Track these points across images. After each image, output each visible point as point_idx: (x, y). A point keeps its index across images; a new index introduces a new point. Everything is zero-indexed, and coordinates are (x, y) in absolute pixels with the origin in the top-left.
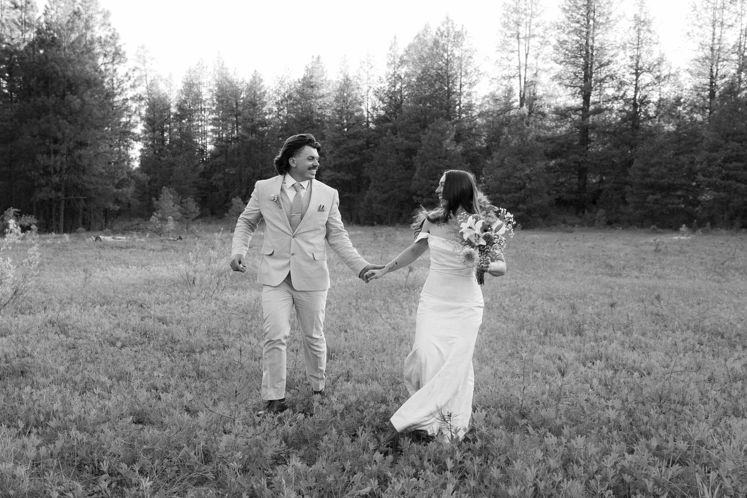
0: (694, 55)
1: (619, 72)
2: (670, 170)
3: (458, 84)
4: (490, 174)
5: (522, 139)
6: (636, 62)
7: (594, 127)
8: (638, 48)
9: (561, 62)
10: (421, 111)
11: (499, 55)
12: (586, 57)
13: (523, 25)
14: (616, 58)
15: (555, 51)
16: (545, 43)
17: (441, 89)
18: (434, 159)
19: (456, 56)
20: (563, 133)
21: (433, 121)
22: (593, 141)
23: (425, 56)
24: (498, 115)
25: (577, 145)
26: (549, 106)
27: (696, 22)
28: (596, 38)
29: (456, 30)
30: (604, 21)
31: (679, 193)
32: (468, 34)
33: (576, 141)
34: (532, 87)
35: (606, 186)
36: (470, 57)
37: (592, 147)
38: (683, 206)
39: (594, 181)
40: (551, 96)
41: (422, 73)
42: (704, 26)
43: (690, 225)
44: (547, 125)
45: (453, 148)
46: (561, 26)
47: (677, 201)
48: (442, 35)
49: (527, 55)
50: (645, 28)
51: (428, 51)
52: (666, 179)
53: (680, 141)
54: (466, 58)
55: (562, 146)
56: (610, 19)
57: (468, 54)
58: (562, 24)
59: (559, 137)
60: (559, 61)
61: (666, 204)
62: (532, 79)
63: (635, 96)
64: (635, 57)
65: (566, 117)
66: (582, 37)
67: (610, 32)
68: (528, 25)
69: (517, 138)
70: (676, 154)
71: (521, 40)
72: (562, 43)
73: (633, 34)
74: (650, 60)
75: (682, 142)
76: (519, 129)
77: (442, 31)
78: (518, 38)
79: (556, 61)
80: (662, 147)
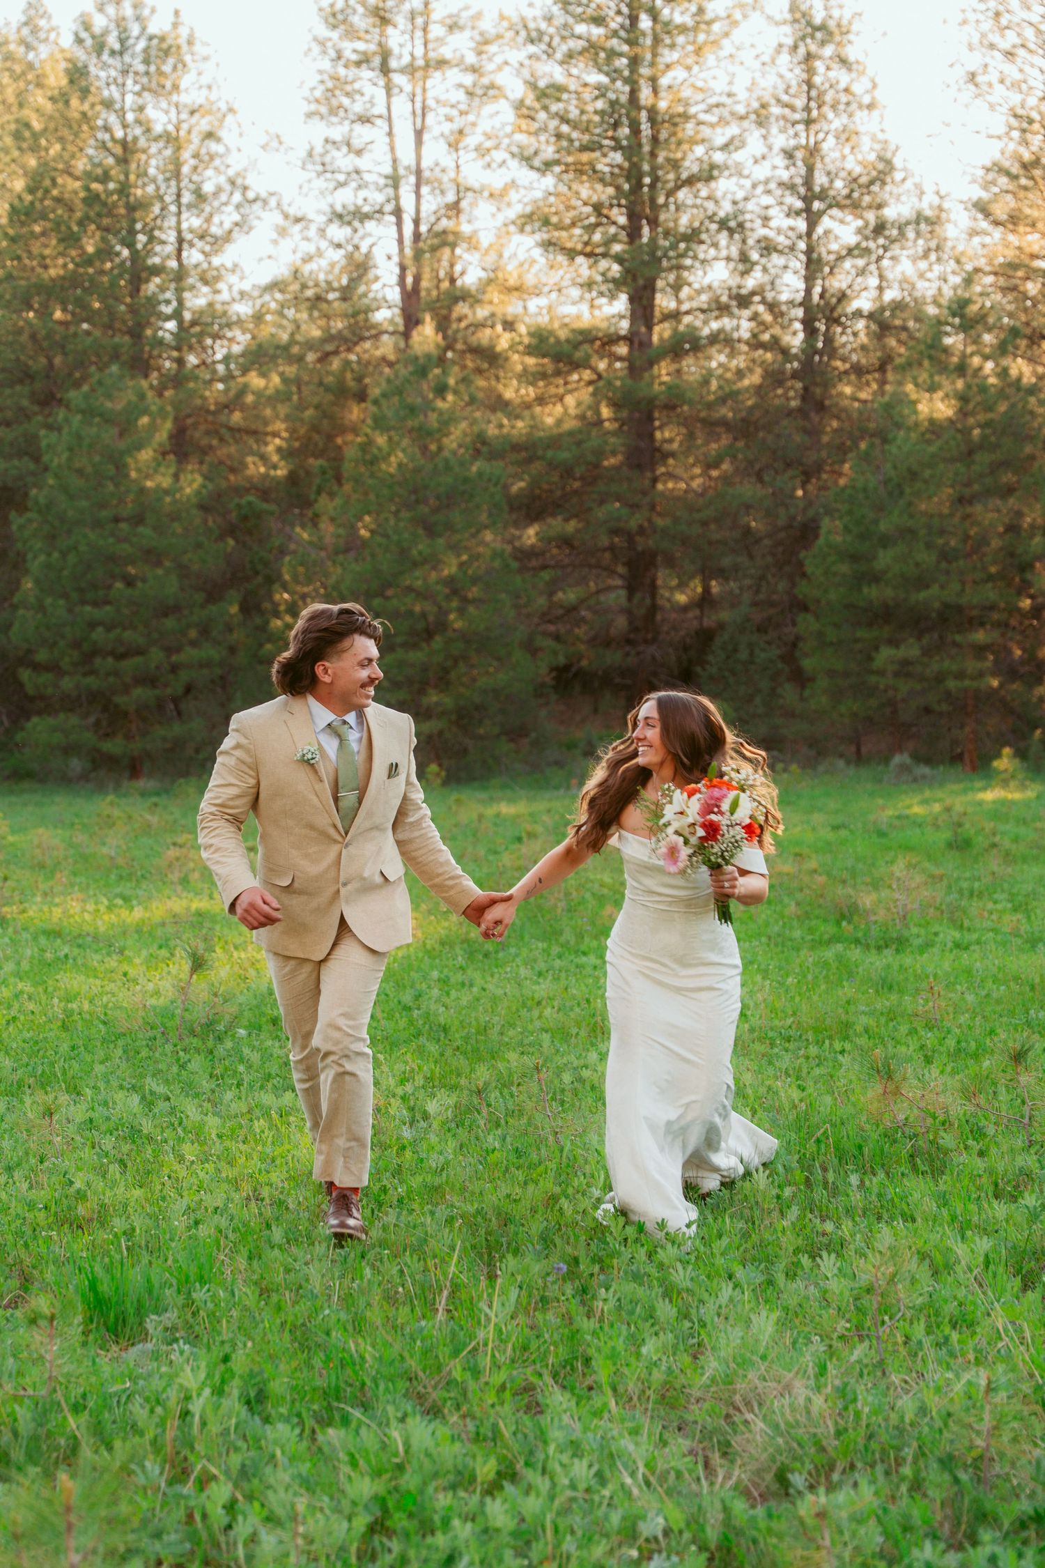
0: (992, 152)
1: (750, 206)
2: (946, 556)
3: (171, 237)
4: (309, 581)
5: (424, 449)
6: (803, 171)
7: (672, 402)
8: (808, 122)
9: (548, 165)
10: (33, 337)
11: (318, 132)
12: (632, 150)
13: (401, 20)
14: (739, 156)
15: (524, 124)
16: (484, 92)
17: (106, 252)
18: (97, 524)
19: (158, 128)
20: (569, 425)
21: (84, 378)
22: (673, 454)
23: (37, 125)
24: (325, 358)
25: (617, 468)
26: (509, 325)
27: (995, 38)
28: (664, 81)
29: (153, 29)
30: (690, 22)
31: (980, 636)
32: (197, 47)
33: (614, 453)
34: (446, 252)
35: (725, 615)
36: (210, 135)
37: (671, 476)
38: (995, 683)
39: (681, 598)
40: (517, 289)
41: (31, 190)
42: (1021, 52)
43: (1021, 754)
44: (509, 394)
45: (166, 482)
46: (541, 33)
47: (972, 665)
48: (99, 47)
49: (419, 134)
50: (828, 51)
51: (49, 107)
52: (934, 590)
53: (970, 453)
54: (196, 139)
55: (568, 472)
56: (709, 15)
57: (204, 124)
58: (543, 26)
59: (554, 441)
60: (537, 162)
61: (940, 678)
62: (444, 223)
63: (808, 291)
64: (799, 155)
65: (576, 366)
66: (614, 74)
67: (711, 60)
68: (420, 21)
69: (405, 442)
70: (961, 500)
71: (399, 79)
72: (548, 94)
73: (788, 70)
74: (852, 165)
75: (978, 457)
76: (412, 410)
77: (97, 30)
78: (385, 70)
79: (527, 159)
80: (913, 475)
